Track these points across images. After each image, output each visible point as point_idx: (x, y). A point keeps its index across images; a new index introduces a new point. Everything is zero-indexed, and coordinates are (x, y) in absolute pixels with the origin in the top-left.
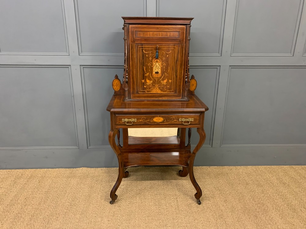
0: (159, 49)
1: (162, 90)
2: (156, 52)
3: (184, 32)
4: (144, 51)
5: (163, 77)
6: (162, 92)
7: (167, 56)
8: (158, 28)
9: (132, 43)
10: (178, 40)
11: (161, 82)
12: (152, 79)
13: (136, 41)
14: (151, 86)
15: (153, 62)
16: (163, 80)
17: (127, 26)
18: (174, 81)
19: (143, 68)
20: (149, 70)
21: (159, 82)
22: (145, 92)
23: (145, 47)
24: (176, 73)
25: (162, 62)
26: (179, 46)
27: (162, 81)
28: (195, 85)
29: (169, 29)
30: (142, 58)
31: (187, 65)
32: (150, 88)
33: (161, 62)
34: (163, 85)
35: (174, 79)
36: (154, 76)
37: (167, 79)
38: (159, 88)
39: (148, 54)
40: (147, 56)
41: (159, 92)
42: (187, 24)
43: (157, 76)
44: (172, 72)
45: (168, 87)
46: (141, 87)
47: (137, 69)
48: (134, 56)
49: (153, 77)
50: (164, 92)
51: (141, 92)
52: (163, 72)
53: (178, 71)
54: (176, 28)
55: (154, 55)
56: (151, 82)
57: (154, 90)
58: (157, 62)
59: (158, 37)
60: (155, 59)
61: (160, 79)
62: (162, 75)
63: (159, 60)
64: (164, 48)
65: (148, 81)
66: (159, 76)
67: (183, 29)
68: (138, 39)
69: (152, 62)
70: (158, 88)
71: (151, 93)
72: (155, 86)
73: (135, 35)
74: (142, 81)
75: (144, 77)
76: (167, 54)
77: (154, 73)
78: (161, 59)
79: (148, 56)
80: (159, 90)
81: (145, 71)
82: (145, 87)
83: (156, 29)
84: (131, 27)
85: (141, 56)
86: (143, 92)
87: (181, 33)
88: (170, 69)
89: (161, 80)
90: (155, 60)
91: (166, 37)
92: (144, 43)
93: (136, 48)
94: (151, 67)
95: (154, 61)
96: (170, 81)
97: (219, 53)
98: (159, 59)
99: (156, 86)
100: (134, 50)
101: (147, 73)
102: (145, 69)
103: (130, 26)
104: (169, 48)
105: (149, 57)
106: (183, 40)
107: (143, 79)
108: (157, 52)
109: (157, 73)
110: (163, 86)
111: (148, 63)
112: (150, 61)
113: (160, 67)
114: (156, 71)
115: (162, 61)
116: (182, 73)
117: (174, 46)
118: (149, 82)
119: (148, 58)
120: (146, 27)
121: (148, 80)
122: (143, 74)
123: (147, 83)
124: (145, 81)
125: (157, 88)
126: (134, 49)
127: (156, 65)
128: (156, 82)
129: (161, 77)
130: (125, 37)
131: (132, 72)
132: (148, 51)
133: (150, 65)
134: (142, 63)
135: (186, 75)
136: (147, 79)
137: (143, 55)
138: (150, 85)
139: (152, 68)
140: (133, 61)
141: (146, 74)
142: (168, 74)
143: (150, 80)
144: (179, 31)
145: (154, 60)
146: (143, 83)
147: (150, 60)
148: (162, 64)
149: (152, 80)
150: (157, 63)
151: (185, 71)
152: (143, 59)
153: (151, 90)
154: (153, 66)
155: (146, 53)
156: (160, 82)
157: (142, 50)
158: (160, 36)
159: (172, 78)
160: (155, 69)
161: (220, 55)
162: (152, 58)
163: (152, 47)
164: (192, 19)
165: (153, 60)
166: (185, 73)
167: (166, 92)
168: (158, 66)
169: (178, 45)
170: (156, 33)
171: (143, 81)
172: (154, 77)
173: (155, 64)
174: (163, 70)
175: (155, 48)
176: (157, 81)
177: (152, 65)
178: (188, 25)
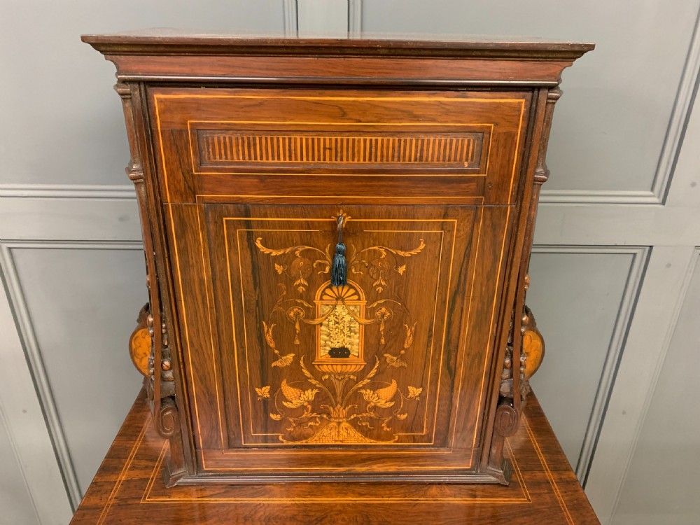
0: (350, 232)
1: (366, 433)
2: (335, 252)
3: (512, 136)
4: (259, 245)
5: (374, 371)
6: (368, 442)
7: (402, 270)
8: (342, 112)
9: (177, 202)
10: (473, 186)
11: (366, 398)
12: (314, 382)
13: (202, 190)
14: (306, 414)
15: (317, 301)
16: (374, 386)
17: (137, 93)
18: (433, 394)
19: (261, 327)
20: (297, 342)
21: (353, 399)
22: (276, 439)
23: (262, 224)
24: (448, 353)
25: (370, 300)
26: (476, 219)
27: (368, 394)
28: (534, 355)
29: (416, 118)
30: (251, 279)
31: (513, 319)
32: (300, 424)
33: (364, 302)
34: (375, 408)
35: (434, 382)
36: (325, 368)
37: (394, 383)
38: (354, 424)
39: (286, 260)
40: (279, 269)
41: (355, 438)
42: (539, 88)
43: (339, 369)
44: (428, 352)
45: (403, 417)
46: (255, 418)
47: (224, 337)
48: (200, 272)
49: (317, 375)
50: (378, 438)
51: (256, 439)
52: (373, 351)
53: (463, 346)
54: (461, 111)
55: (322, 266)
56: (310, 394)
57: (325, 431)
58: (339, 298)
59: (345, 163)
60: (330, 287)
61: (357, 382)
62: (370, 364)
63: (352, 291)
64: (384, 225)
65: (288, 391)
66: (352, 369)
67: (509, 114)
68: (219, 181)
69: (310, 300)
70: (345, 424)
71: (311, 442)
72: (329, 414)
73: (198, 153)
74: (255, 394)
75: (267, 375)
76: (400, 261)
77: (323, 353)
78: (362, 284)
79: (287, 272)
80: (352, 432)
81: (272, 345)
82: (273, 416)
83: (333, 117)
84: (160, 101)
85: (244, 271)
86: (265, 439)
87: (496, 141)
88: (415, 334)
89: (364, 387)
90: (328, 291)
91: (398, 165)
92: (257, 203)
93: (212, 227)
94: (303, 325)
95: (324, 296)
96: (414, 391)
97: (652, 190)
98: (351, 287)
99: (334, 414)
100: (196, 240)
101: (283, 354)
102: (269, 338)
103: (158, 96)
104: (413, 226)
105: (294, 273)
106: (502, 185)
107: (264, 385)
108: (339, 252)
109: (340, 353)
110: (373, 415)
111: (288, 306)
112: (301, 298)
113: (356, 326)
114: (337, 346)
115: (368, 295)
116: (480, 355)
117: (445, 216)
118: (294, 397)
119: (289, 279)
120: (261, 104)
121: (293, 386)
122: (262, 362)
123: (287, 401)
124: (275, 389)
125: (339, 423)
126: (195, 234)
127: (332, 318)
128: (334, 394)
129: (361, 375)
130: (131, 164)
131: (196, 352)
132: (286, 247)
133: (297, 315)
134: (253, 307)
135: (505, 367)
136: (284, 382)
137: (258, 265)
138: (303, 408)
139: (310, 334)
140: (199, 298)
141: (276, 358)
142: (402, 358)
143: (302, 385)
144: (483, 131)
145: (324, 293)
146: (265, 401)
147: (301, 289)
148: (370, 313)
149: (313, 387)
150: (339, 309)
151: (504, 348)
152: (256, 284)
153: (310, 431)
154: (317, 322)
155: (274, 254)
156: (357, 395)
157: (250, 238)
158: (360, 162)
159: (424, 378)
160: (328, 335)
161: (655, 200)
162: (308, 280)
163: (309, 225)
164: (572, 53)
165: (319, 293)
166: (502, 354)
167: (389, 437)
168: (348, 318)
169: (472, 213)
170: (327, 139)
171: (264, 392)
172: (324, 373)
173: (327, 309)
174: (373, 341)
175: (328, 228)
176: (339, 390)
177: (311, 313)
178: (543, 95)
